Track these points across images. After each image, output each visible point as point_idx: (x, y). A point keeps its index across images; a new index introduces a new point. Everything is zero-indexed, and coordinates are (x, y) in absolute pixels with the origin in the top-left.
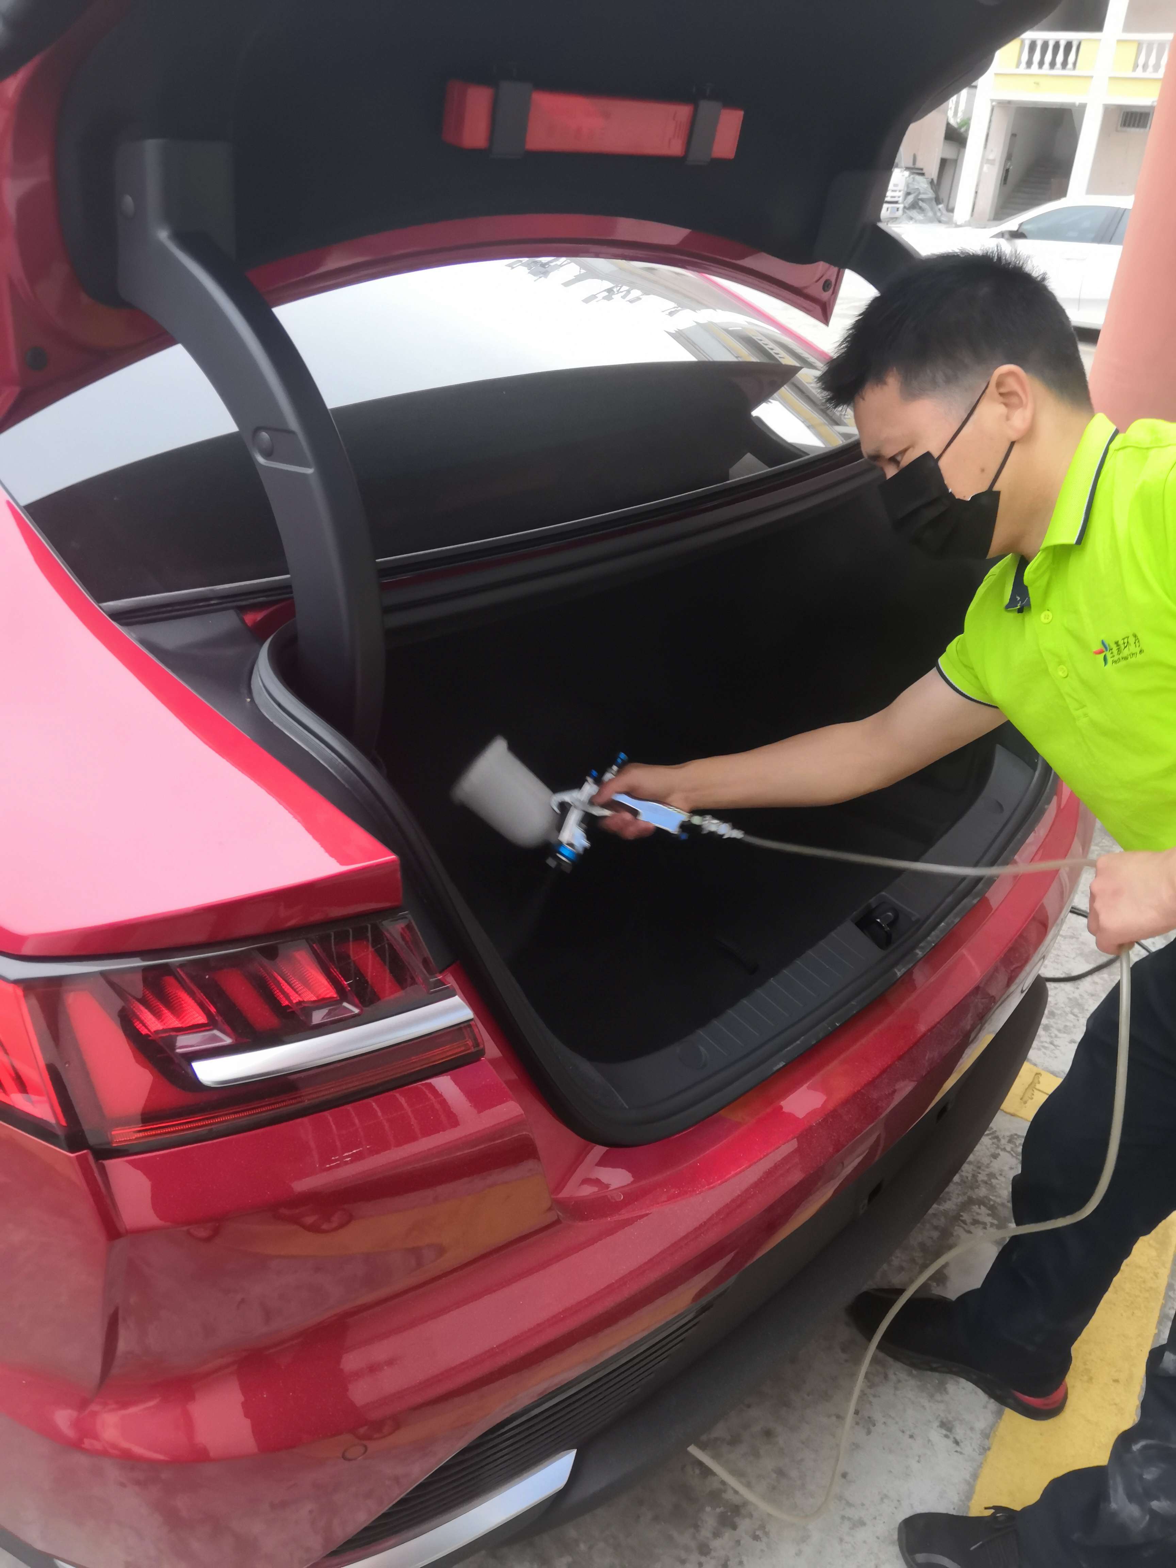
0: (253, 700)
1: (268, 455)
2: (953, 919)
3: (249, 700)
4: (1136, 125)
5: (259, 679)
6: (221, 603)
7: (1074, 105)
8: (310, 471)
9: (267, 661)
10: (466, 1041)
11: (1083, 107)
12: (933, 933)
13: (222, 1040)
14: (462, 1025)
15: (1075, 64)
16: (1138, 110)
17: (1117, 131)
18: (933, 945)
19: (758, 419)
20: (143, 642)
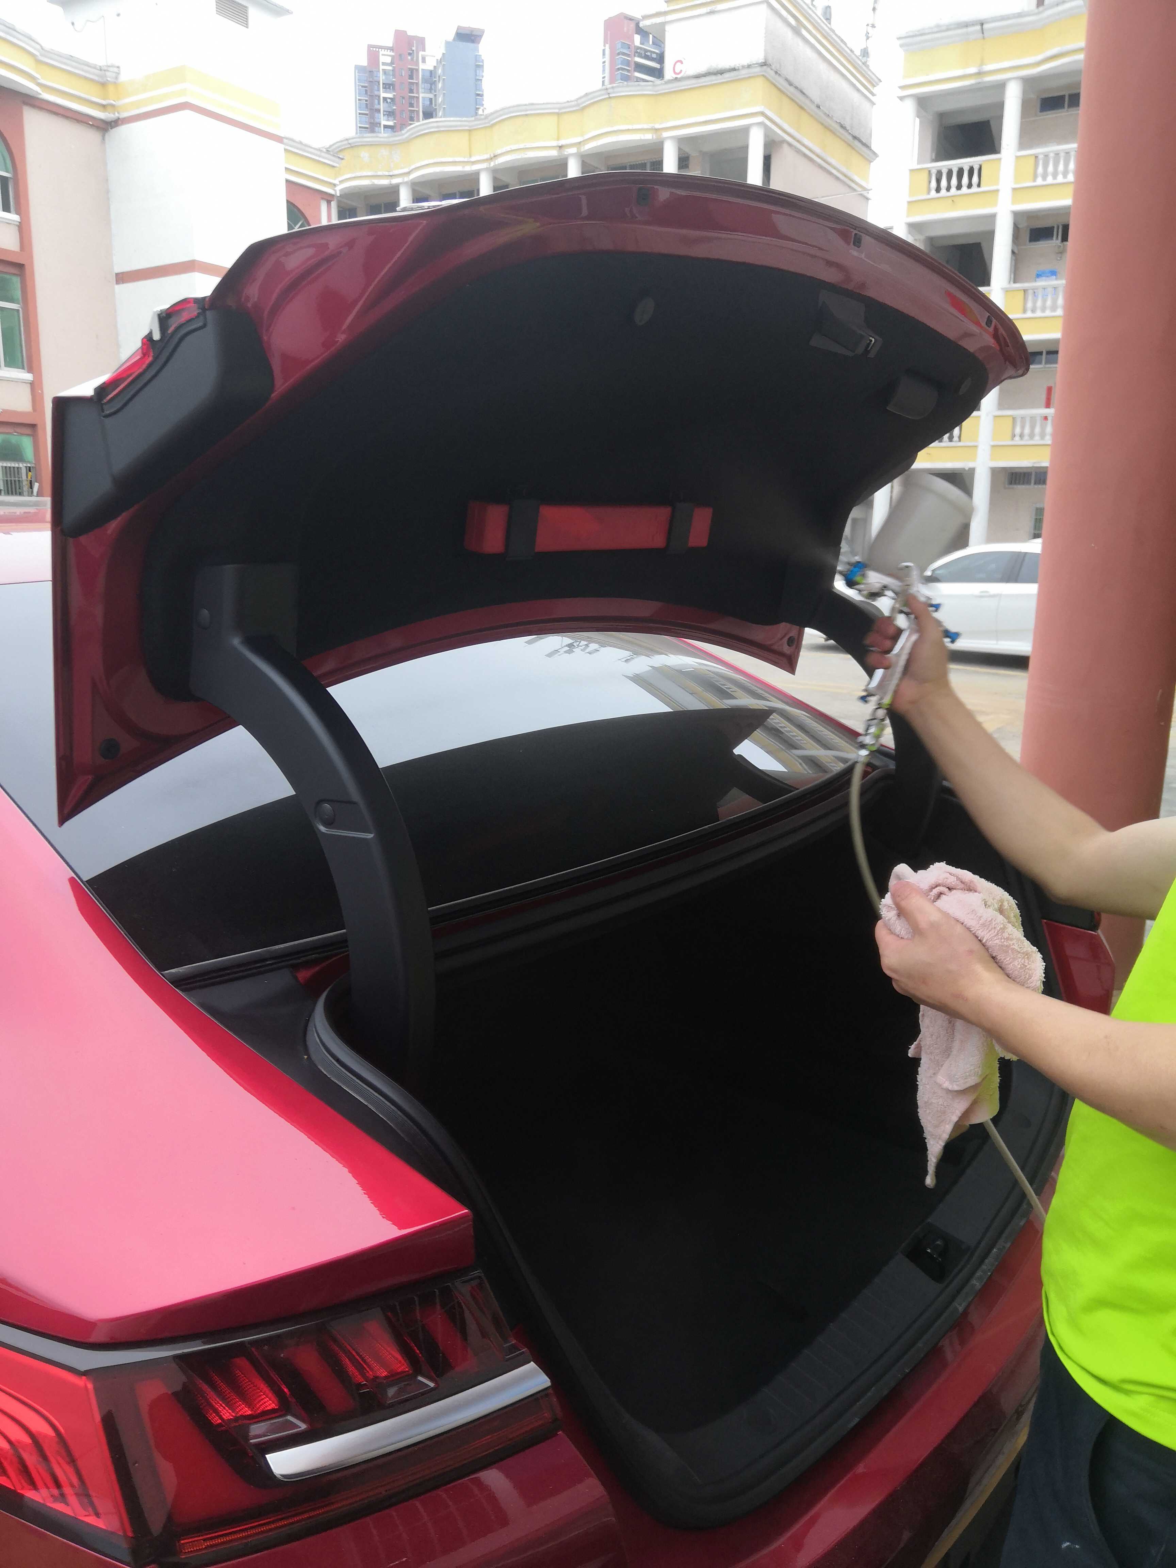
0: (309, 1058)
1: (328, 824)
2: (1004, 1244)
3: (306, 1057)
4: (1021, 482)
5: (316, 1035)
6: (275, 963)
7: (964, 469)
8: (371, 836)
9: (323, 1014)
10: (543, 1414)
11: (972, 471)
12: (987, 1261)
13: (297, 1427)
14: (538, 1396)
15: (960, 437)
16: (1021, 471)
17: (1005, 488)
18: (989, 1274)
19: (740, 756)
20: (202, 1005)
